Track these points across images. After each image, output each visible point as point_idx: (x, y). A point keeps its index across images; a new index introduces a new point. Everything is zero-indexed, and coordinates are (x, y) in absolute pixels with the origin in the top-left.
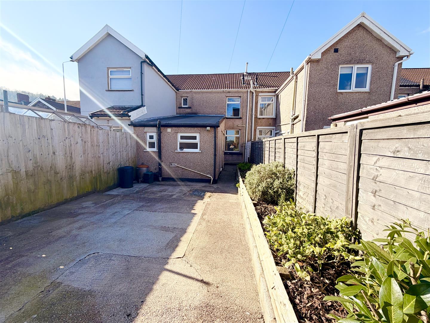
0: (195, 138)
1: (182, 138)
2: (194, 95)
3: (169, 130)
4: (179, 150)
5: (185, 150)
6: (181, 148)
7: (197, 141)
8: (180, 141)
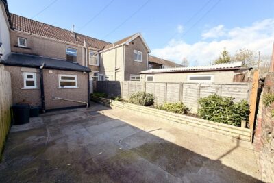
0: (73, 78)
1: (63, 78)
2: (34, 39)
3: (51, 71)
4: (60, 87)
5: (66, 87)
6: (62, 85)
7: (76, 80)
8: (60, 80)
